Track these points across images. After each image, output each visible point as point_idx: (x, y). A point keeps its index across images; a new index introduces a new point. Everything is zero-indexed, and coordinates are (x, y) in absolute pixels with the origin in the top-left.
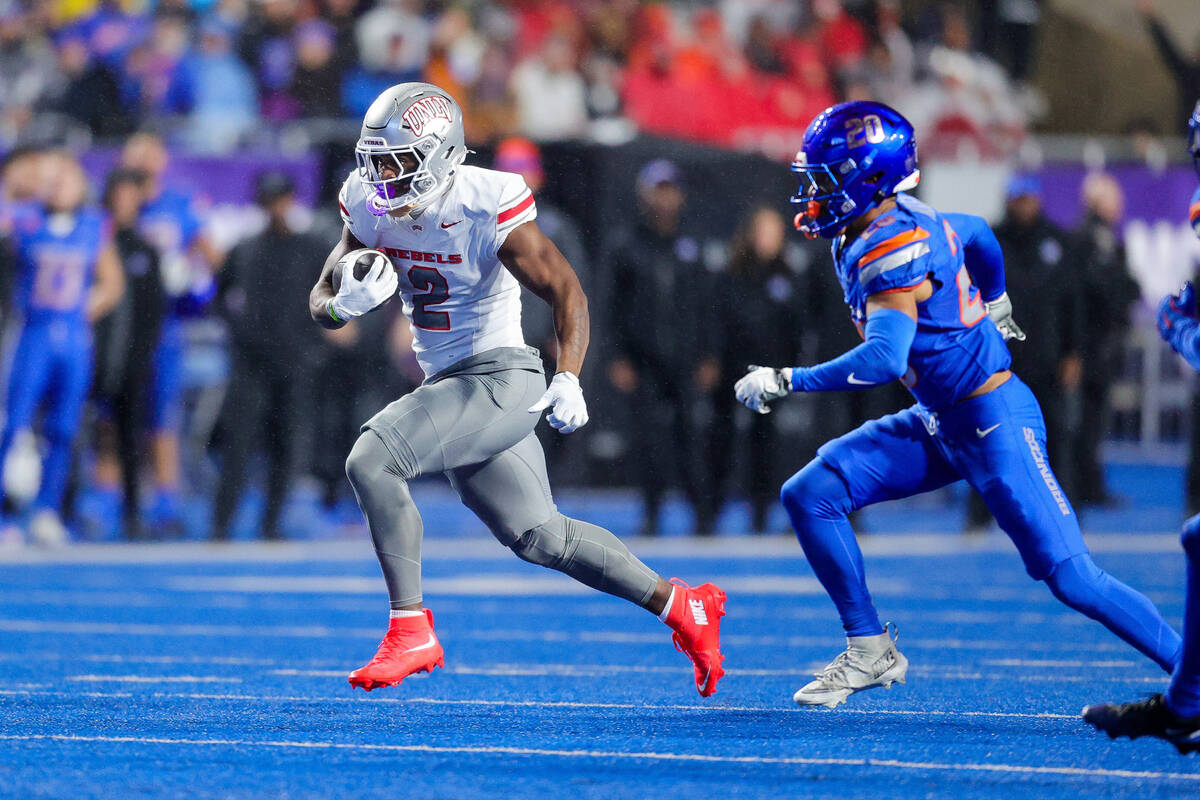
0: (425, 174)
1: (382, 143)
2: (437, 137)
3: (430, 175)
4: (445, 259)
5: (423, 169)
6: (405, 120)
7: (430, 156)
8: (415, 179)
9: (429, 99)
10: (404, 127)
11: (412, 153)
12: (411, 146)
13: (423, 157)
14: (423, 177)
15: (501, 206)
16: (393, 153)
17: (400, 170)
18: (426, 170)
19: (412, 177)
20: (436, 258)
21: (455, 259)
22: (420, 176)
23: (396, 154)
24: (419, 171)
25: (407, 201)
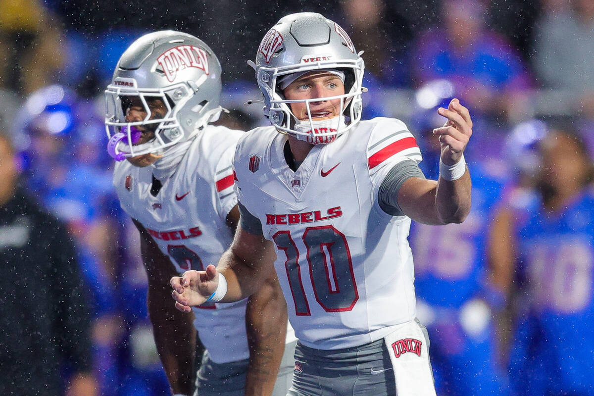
0: (173, 122)
1: (132, 85)
2: (190, 86)
3: (177, 124)
4: (187, 234)
5: (171, 116)
6: (160, 63)
7: (180, 105)
8: (161, 126)
9: (188, 48)
10: (158, 70)
11: (161, 98)
12: (162, 90)
13: (173, 105)
14: (171, 126)
15: (219, 173)
16: (142, 96)
17: (146, 114)
18: (174, 118)
19: (158, 124)
20: (178, 235)
21: (196, 232)
22: (166, 123)
23: (146, 98)
24: (166, 119)
25: (152, 148)
